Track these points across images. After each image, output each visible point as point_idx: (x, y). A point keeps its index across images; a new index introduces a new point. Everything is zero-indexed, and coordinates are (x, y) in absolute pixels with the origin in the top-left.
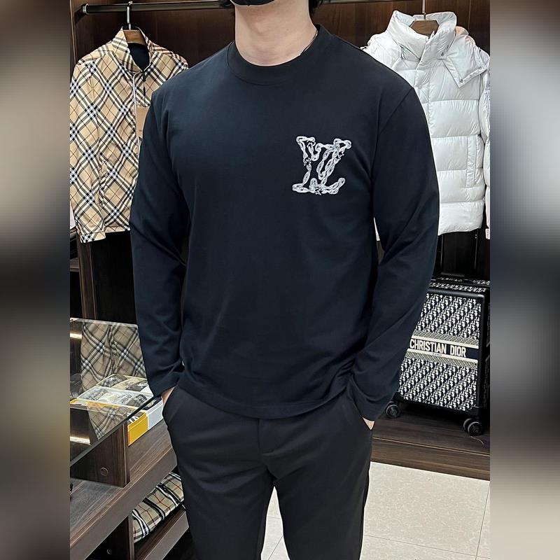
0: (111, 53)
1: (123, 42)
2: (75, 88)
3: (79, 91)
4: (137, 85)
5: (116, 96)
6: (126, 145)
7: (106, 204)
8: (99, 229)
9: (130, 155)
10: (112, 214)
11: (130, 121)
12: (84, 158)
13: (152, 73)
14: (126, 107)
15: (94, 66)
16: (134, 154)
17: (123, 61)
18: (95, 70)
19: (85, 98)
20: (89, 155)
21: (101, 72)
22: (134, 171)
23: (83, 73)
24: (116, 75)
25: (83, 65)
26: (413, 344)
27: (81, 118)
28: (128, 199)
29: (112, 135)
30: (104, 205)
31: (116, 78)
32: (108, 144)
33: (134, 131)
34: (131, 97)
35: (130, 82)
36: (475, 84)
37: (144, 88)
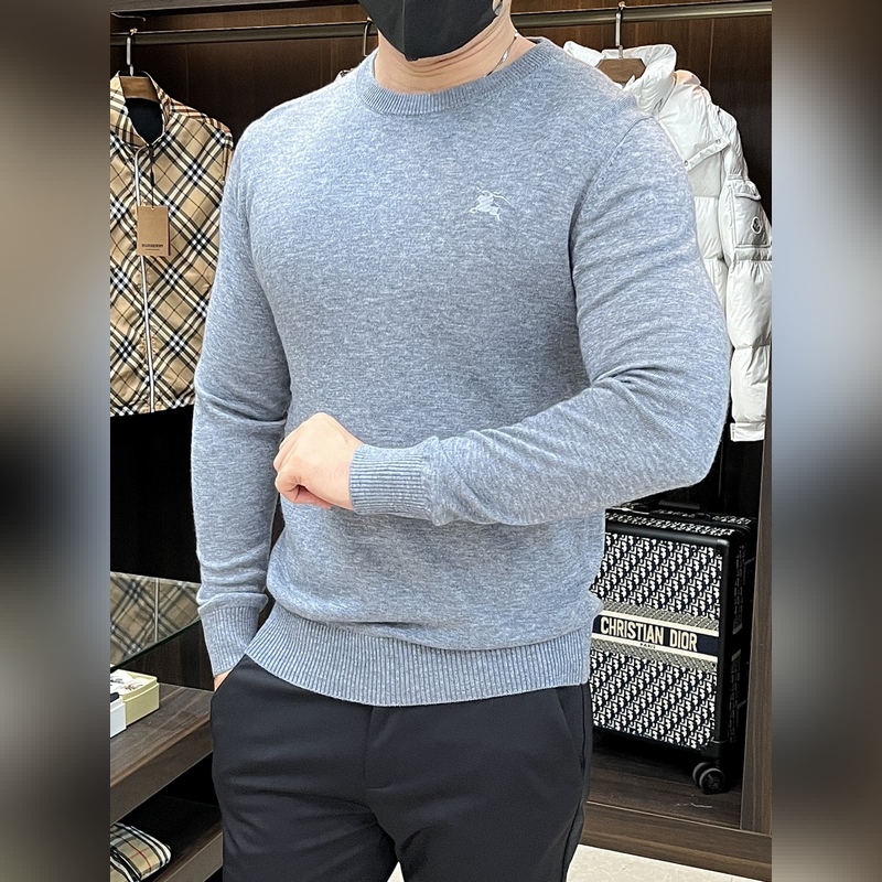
1: (118, 96)
4: (143, 170)
6: (120, 269)
9: (126, 286)
11: (128, 229)
13: (168, 150)
14: (122, 205)
16: (135, 286)
17: (117, 128)
22: (133, 314)
26: (606, 626)
28: (121, 361)
33: (135, 246)
34: (130, 189)
35: (130, 164)
36: (710, 170)
37: (152, 174)
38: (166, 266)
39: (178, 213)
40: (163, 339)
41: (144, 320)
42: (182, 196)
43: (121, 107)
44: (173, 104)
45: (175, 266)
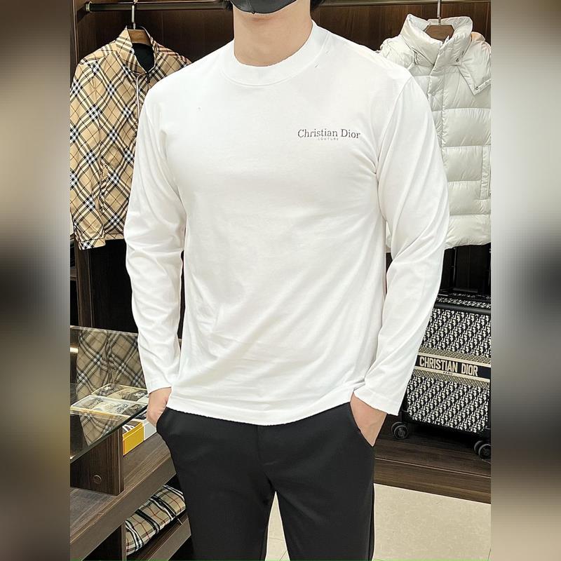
0: (115, 53)
1: (127, 42)
2: (77, 88)
3: (81, 91)
4: (141, 87)
5: (119, 98)
6: (128, 149)
7: (106, 210)
8: (99, 235)
10: (112, 221)
11: (132, 124)
12: (85, 161)
13: (156, 75)
14: (129, 109)
15: (97, 66)
17: (127, 62)
18: (98, 70)
19: (87, 99)
20: (90, 158)
21: (103, 72)
23: (86, 73)
24: (119, 75)
25: (86, 64)
26: (423, 362)
27: (83, 120)
29: (114, 138)
30: (104, 211)
31: (119, 79)
32: (110, 148)
34: (134, 99)
35: (133, 84)
44: (159, 47)
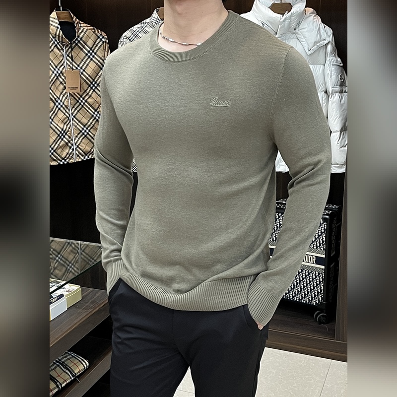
1: (55, 20)
6: (59, 99)
9: (62, 106)
11: (62, 80)
13: (79, 44)
14: (59, 70)
16: (65, 106)
17: (56, 35)
22: (65, 119)
28: (60, 140)
33: (65, 87)
34: (62, 62)
35: (62, 51)
36: (321, 53)
37: (72, 55)
38: (79, 97)
39: (84, 73)
40: (79, 130)
41: (70, 121)
42: (86, 65)
43: (57, 25)
44: (80, 24)
45: (83, 96)
